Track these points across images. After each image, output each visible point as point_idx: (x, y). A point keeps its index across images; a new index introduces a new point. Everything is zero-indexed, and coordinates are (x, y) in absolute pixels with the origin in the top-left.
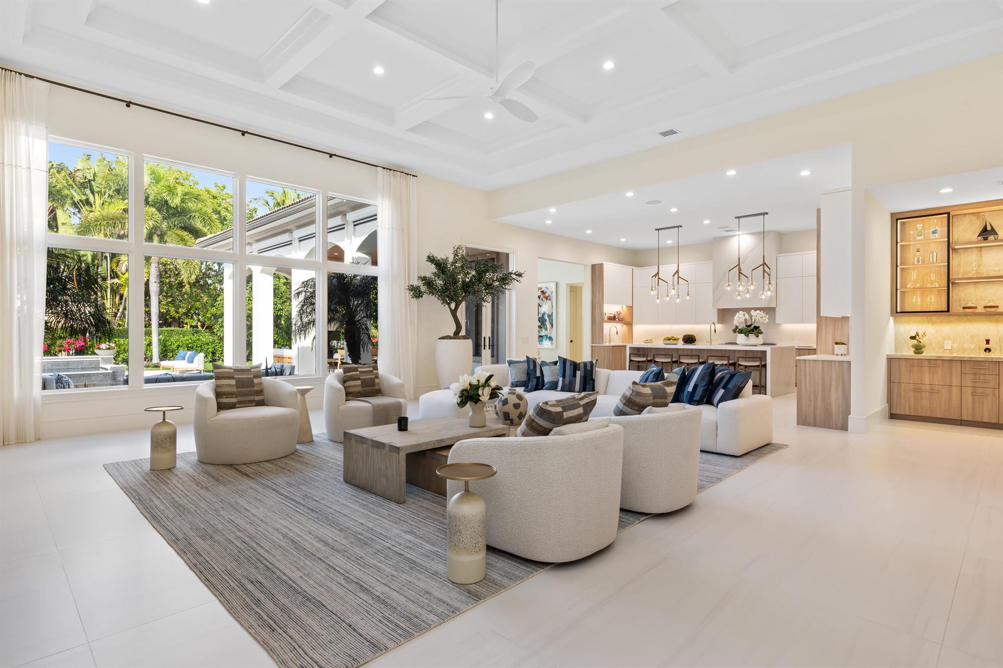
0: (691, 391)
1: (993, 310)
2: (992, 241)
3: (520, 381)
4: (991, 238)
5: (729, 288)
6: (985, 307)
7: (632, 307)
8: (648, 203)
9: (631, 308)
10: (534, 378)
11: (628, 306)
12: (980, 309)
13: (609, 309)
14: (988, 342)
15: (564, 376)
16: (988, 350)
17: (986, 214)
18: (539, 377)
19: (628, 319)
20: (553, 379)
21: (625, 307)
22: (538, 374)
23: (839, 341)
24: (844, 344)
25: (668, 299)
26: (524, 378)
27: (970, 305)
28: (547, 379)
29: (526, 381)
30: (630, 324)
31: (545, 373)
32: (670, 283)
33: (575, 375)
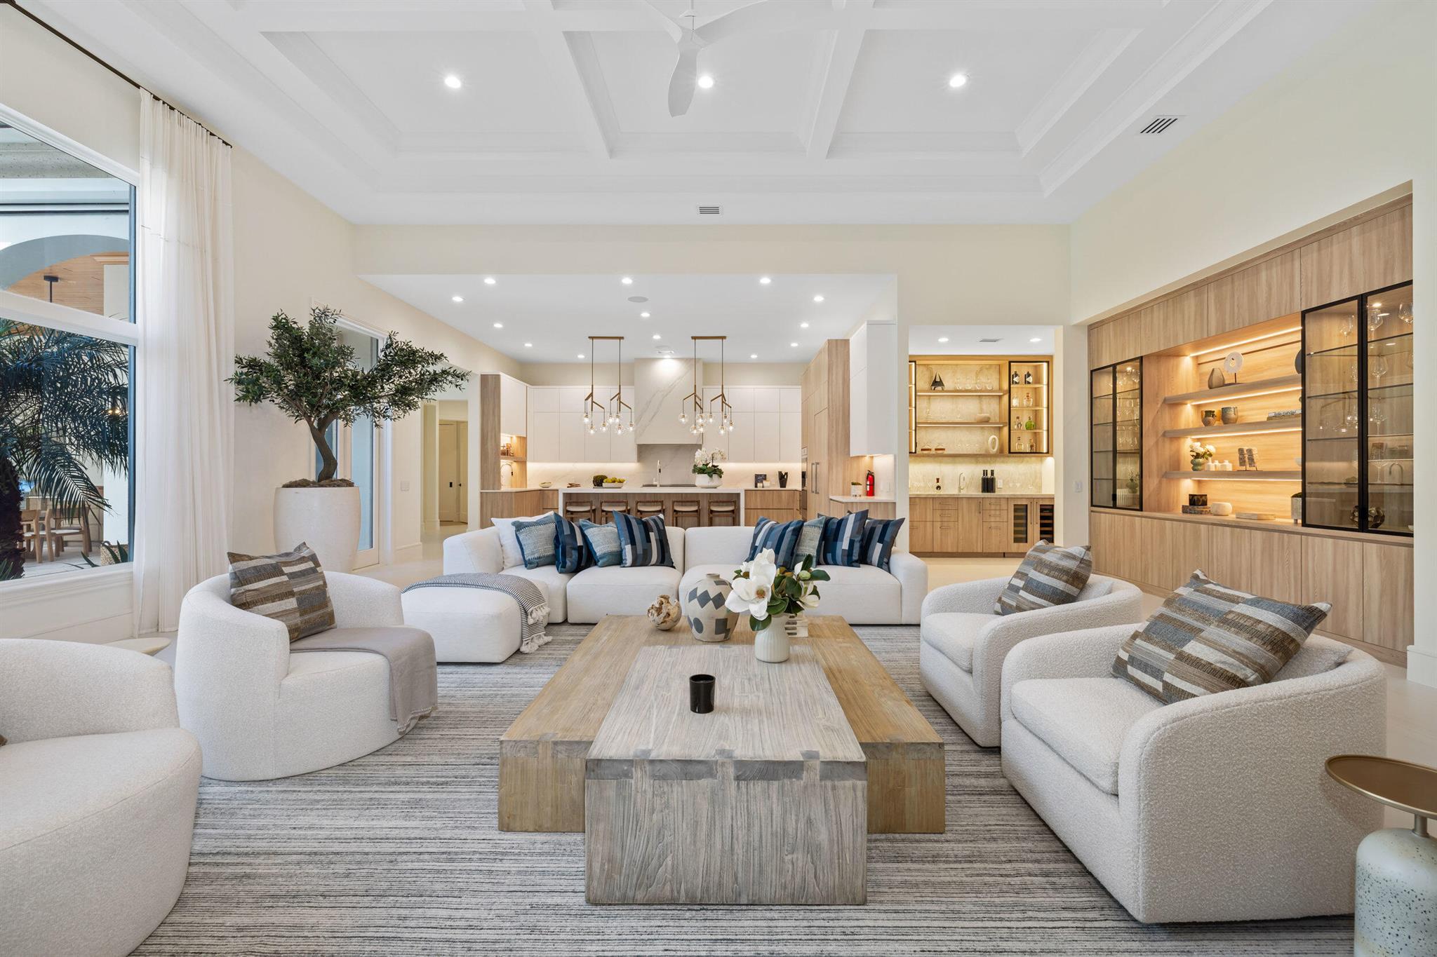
0: (847, 548)
1: (940, 452)
2: (940, 391)
3: (544, 557)
4: (939, 388)
5: (683, 420)
6: (936, 450)
7: (525, 439)
8: (631, 299)
9: (523, 440)
10: (574, 549)
11: (520, 437)
12: (933, 452)
13: (505, 440)
14: (938, 480)
15: (633, 543)
16: (938, 487)
17: (933, 367)
18: (581, 547)
19: (519, 455)
20: (613, 547)
21: (515, 438)
22: (580, 542)
23: (855, 482)
24: (859, 484)
25: (604, 429)
26: (549, 550)
27: (926, 447)
28: (599, 549)
29: (553, 555)
30: (522, 462)
31: (591, 539)
32: (607, 409)
33: (649, 540)
